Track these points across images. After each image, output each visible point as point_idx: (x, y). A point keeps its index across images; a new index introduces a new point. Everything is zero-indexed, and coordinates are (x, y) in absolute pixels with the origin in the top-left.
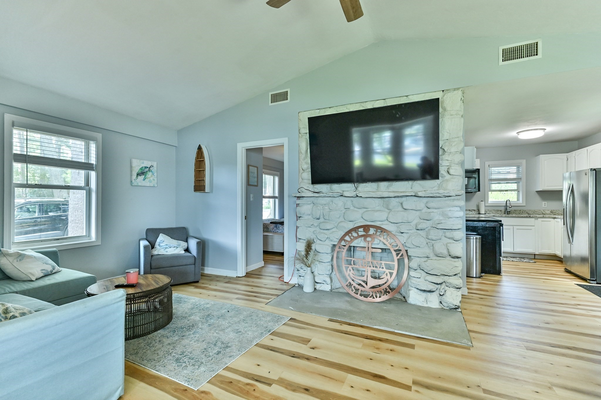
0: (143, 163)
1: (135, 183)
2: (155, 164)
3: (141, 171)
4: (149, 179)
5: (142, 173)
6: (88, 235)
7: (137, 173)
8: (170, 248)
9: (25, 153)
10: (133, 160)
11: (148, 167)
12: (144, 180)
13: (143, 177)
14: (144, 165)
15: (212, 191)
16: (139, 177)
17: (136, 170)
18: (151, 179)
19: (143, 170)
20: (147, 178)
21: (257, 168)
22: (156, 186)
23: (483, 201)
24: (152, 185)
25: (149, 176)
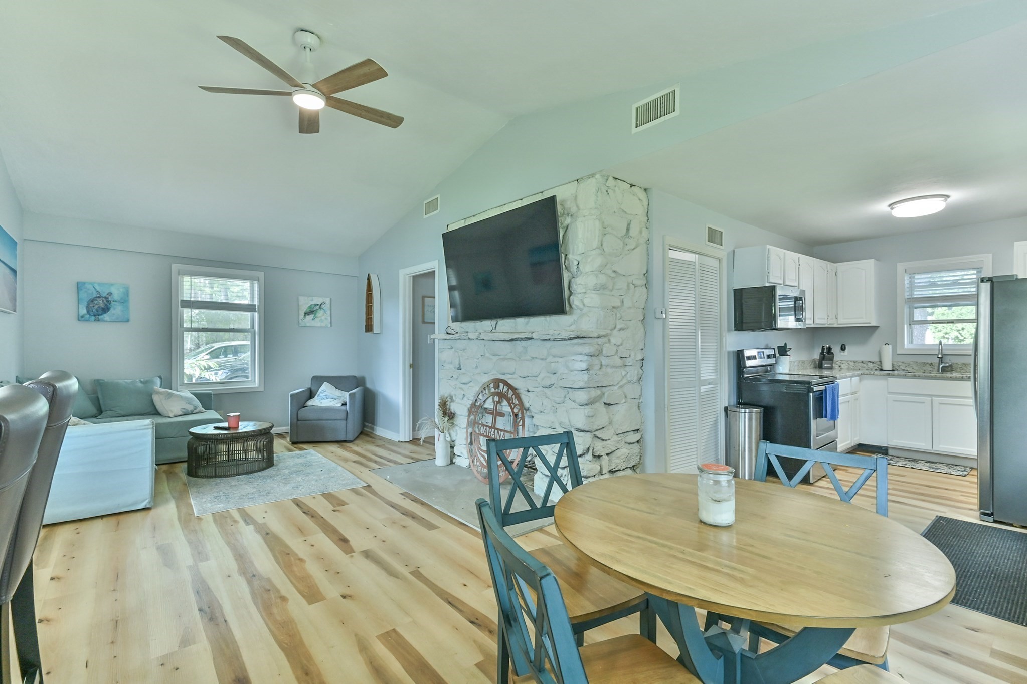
1: (302, 324)
2: (328, 301)
3: (310, 309)
5: (311, 312)
6: (253, 381)
7: (305, 312)
8: (327, 399)
9: (189, 299)
11: (318, 305)
12: (313, 319)
15: (381, 331)
16: (307, 316)
17: (304, 308)
18: (323, 318)
19: (312, 308)
22: (330, 326)
23: (888, 345)
24: (324, 325)
25: (320, 315)
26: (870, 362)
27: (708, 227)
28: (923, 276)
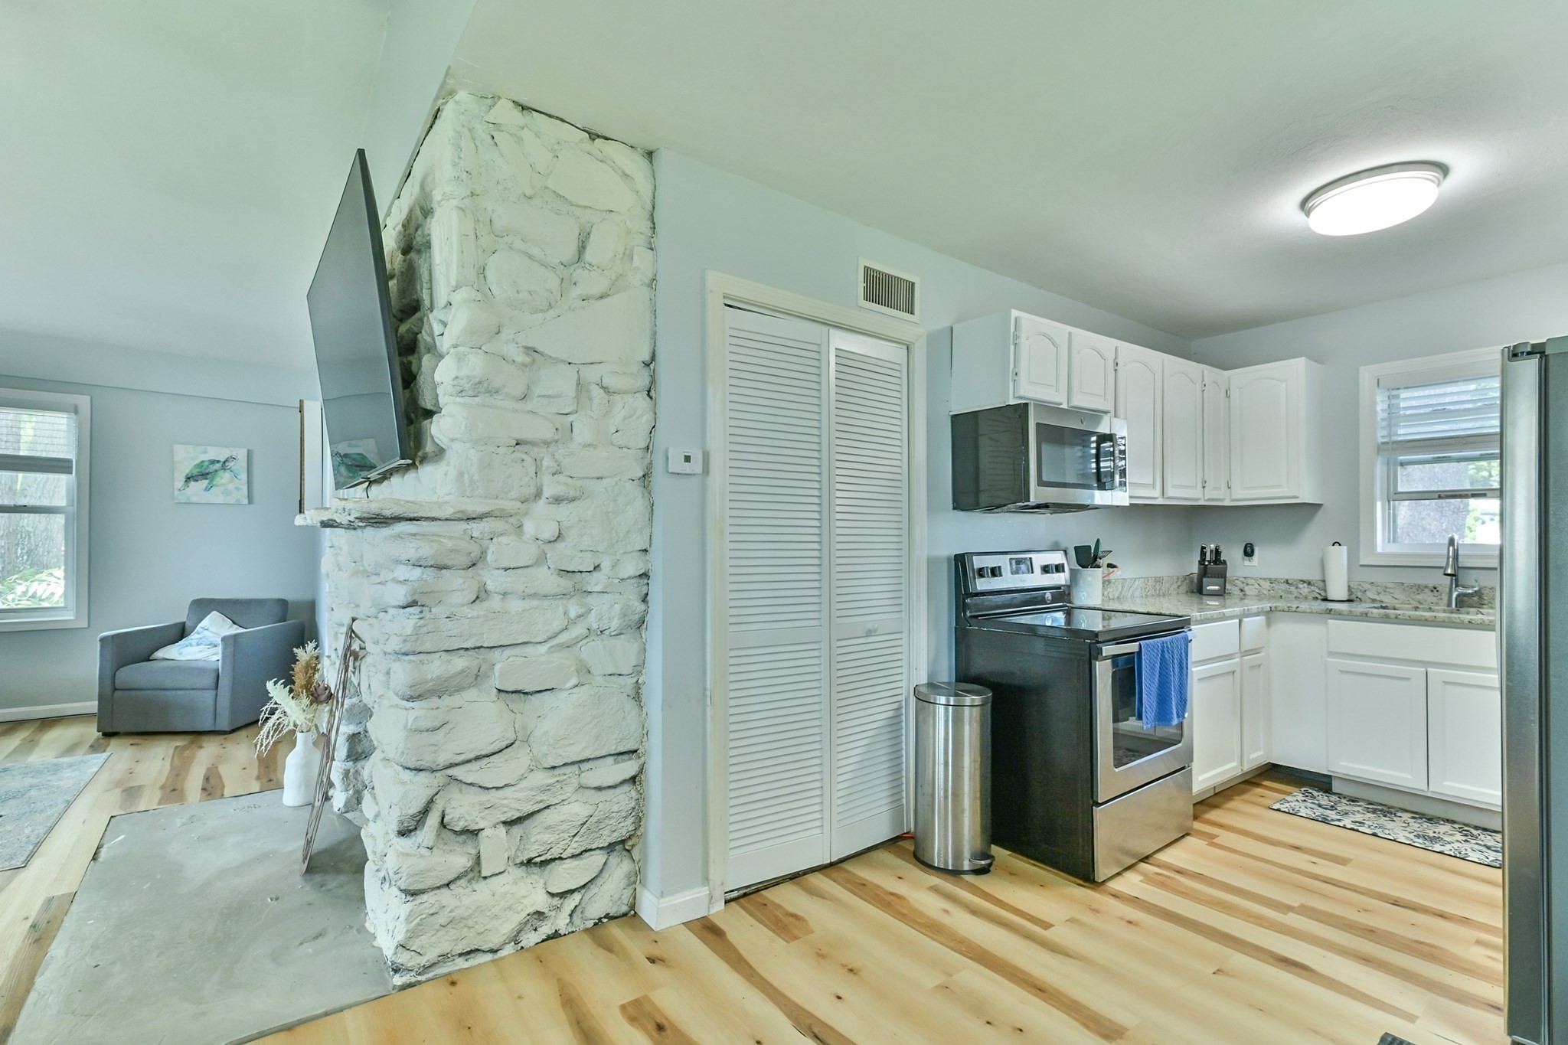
0: (205, 452)
2: (242, 455)
3: (198, 470)
4: (223, 488)
5: (202, 474)
7: (187, 475)
8: (202, 646)
10: (175, 446)
11: (218, 462)
12: (207, 489)
13: (205, 483)
16: (192, 484)
17: (187, 467)
19: (204, 467)
20: (217, 486)
22: (247, 503)
23: (1340, 545)
24: (233, 501)
25: (223, 481)
26: (1304, 582)
27: (867, 269)
28: (1416, 393)
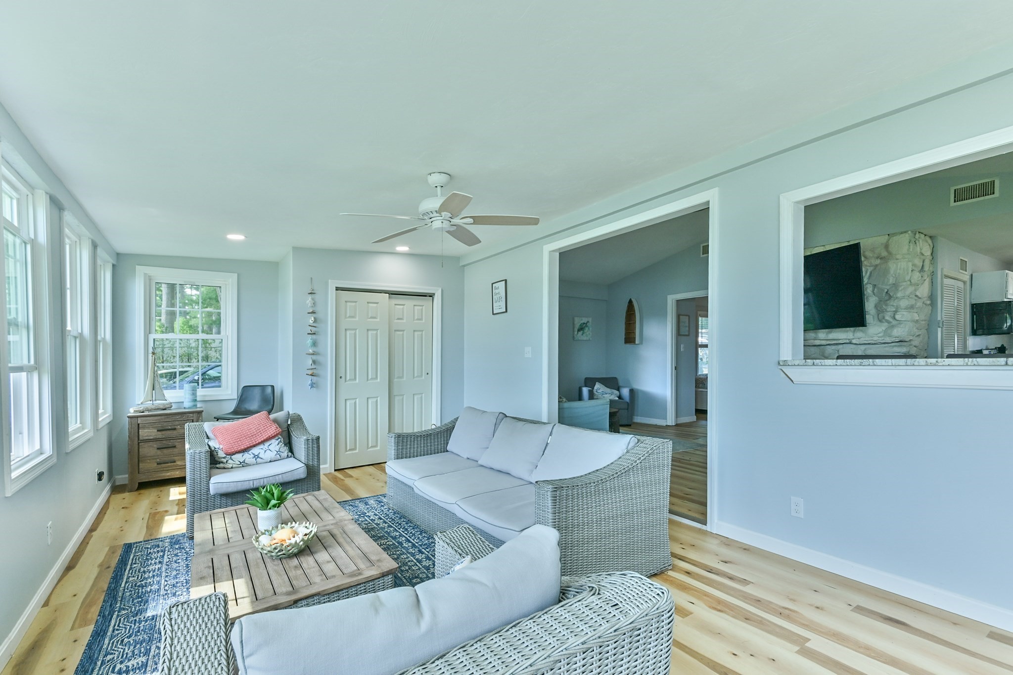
0: (582, 320)
1: (576, 338)
2: (590, 320)
3: (580, 327)
4: (586, 334)
5: (581, 329)
7: (578, 329)
8: (606, 394)
10: (575, 318)
11: (585, 323)
12: (582, 335)
13: (582, 332)
14: (582, 322)
15: (641, 343)
16: (579, 332)
17: (577, 326)
19: (582, 326)
21: (689, 316)
22: (592, 340)
24: (588, 339)
25: (586, 331)
